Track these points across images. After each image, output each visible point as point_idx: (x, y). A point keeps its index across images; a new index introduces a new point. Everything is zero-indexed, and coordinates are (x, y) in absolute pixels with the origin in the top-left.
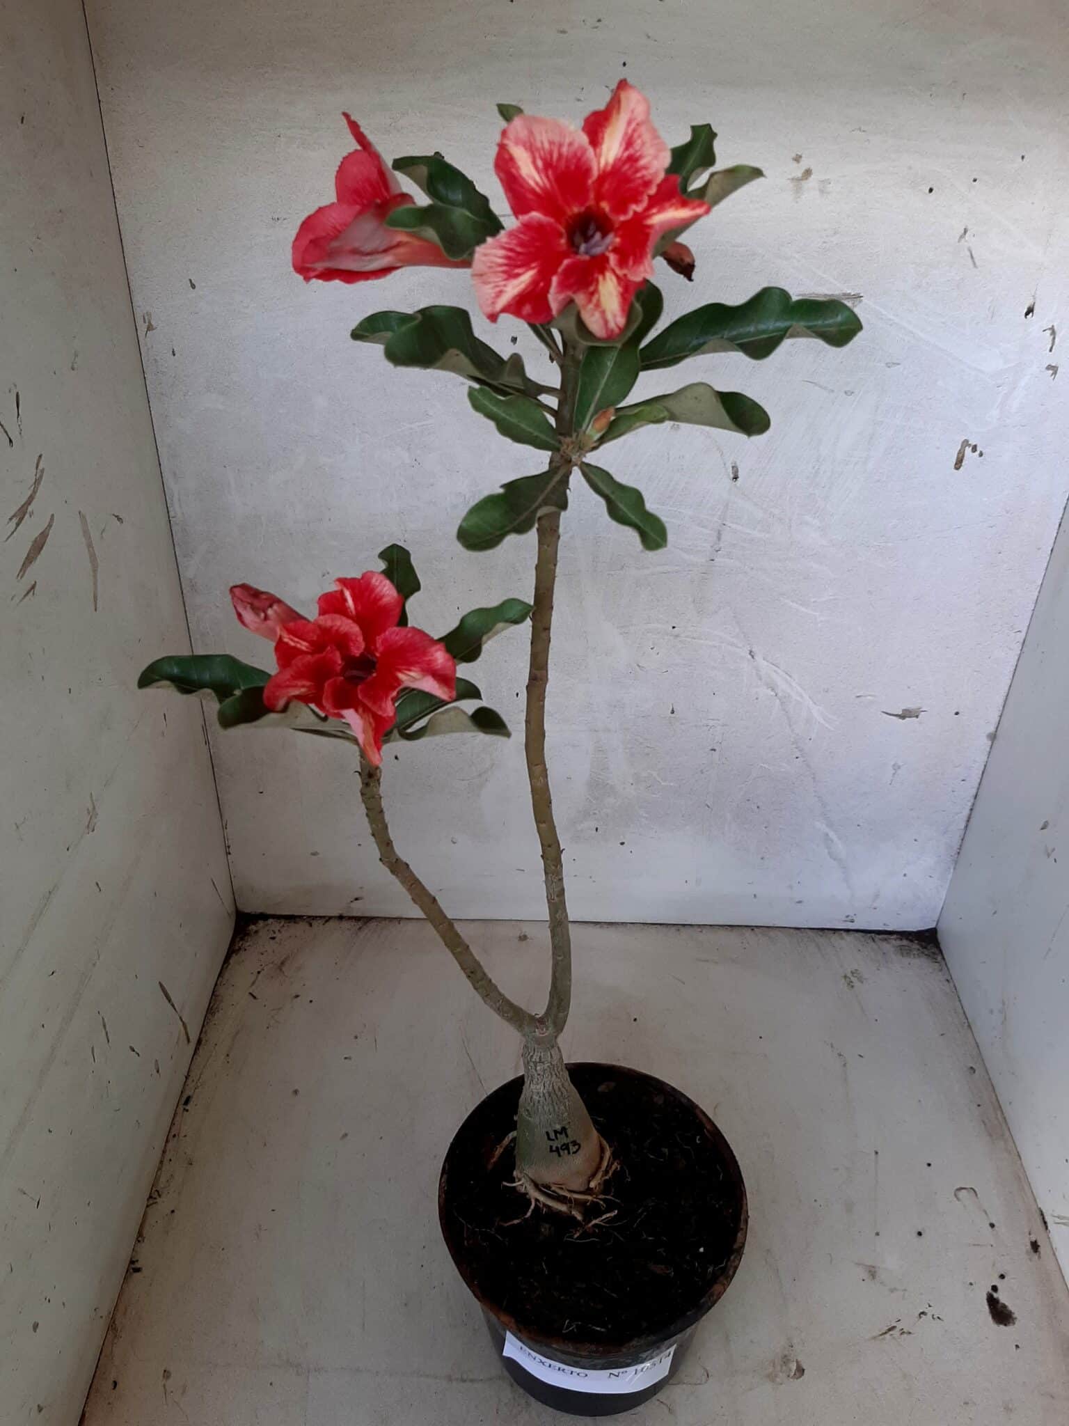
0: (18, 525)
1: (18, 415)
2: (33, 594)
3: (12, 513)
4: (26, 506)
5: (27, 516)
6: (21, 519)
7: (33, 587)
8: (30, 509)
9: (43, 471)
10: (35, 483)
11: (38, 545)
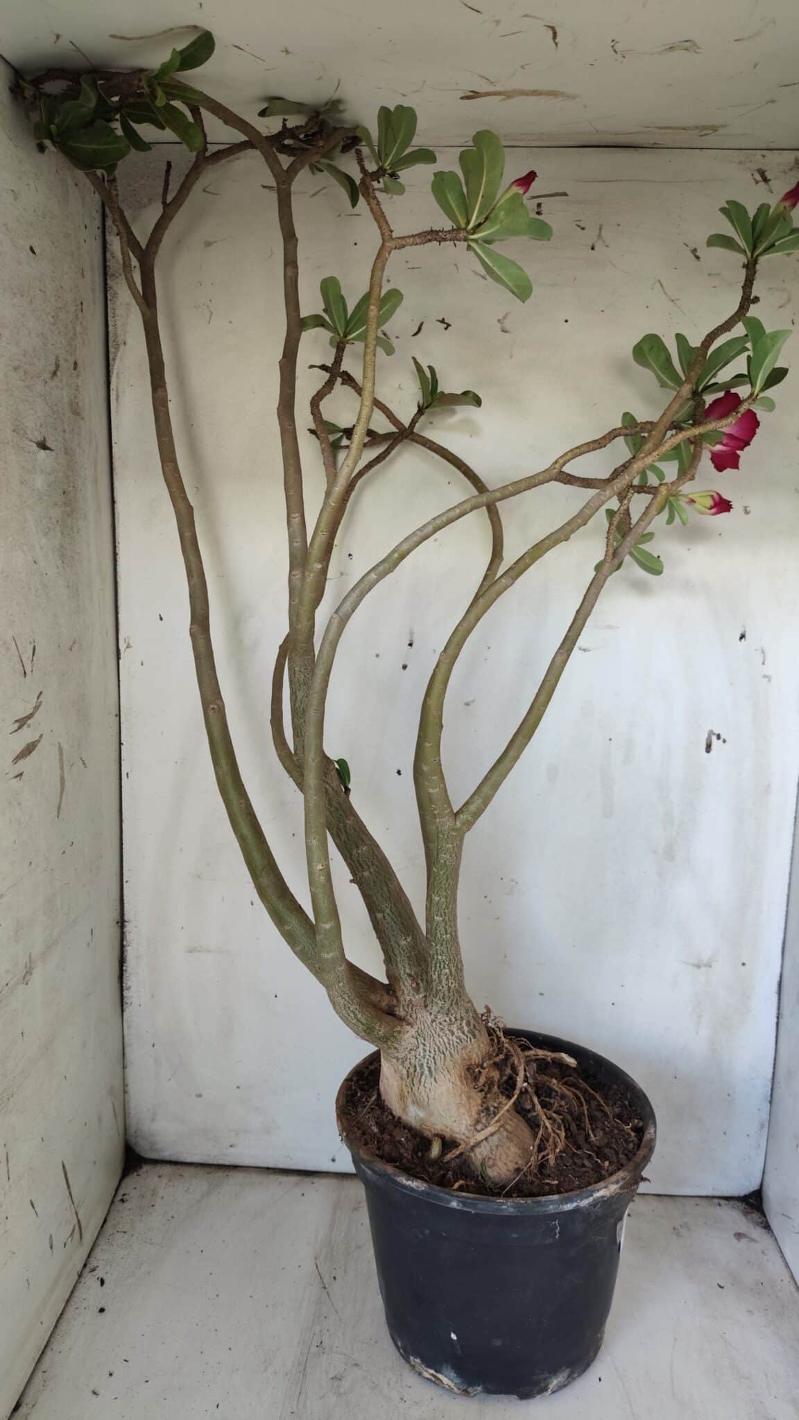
0: (20, 728)
1: (32, 660)
2: (20, 779)
3: (17, 718)
4: (26, 719)
5: (26, 726)
6: (23, 725)
7: (21, 775)
8: (29, 722)
9: (41, 702)
10: (35, 707)
11: (29, 749)
